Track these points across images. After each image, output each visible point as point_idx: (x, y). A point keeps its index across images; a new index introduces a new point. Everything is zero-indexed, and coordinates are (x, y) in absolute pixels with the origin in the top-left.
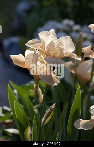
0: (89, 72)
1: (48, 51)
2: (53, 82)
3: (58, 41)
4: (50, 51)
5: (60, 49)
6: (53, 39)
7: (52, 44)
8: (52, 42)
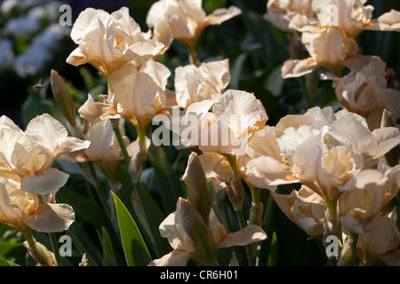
0: (112, 144)
1: (19, 166)
2: (63, 222)
3: (27, 136)
4: (22, 165)
5: (40, 151)
6: (15, 139)
7: (18, 149)
8: (17, 146)
